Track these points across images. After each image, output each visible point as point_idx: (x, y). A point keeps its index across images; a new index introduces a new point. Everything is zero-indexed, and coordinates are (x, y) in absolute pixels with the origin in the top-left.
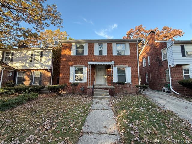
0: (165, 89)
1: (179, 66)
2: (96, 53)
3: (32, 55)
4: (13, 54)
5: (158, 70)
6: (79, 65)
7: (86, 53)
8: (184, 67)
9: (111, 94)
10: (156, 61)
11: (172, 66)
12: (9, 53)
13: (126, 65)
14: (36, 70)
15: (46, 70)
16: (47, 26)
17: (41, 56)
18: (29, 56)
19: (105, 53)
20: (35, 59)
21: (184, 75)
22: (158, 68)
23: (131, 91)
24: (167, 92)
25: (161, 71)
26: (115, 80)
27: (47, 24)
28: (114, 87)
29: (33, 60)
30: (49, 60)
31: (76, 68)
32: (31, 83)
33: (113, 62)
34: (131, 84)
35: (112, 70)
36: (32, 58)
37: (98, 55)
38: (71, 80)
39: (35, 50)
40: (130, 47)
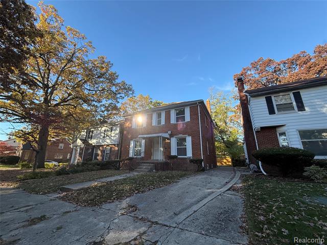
1: (270, 129)
3: (105, 131)
4: (92, 132)
6: (138, 139)
8: (279, 130)
11: (256, 130)
12: (90, 131)
13: (185, 134)
14: (107, 145)
15: (114, 145)
17: (111, 131)
18: (102, 133)
20: (107, 135)
29: (105, 136)
30: (116, 134)
31: (136, 142)
32: (103, 158)
33: (170, 132)
34: (191, 158)
35: (169, 141)
36: (104, 134)
37: (157, 125)
38: (131, 155)
39: (107, 126)
40: (191, 111)
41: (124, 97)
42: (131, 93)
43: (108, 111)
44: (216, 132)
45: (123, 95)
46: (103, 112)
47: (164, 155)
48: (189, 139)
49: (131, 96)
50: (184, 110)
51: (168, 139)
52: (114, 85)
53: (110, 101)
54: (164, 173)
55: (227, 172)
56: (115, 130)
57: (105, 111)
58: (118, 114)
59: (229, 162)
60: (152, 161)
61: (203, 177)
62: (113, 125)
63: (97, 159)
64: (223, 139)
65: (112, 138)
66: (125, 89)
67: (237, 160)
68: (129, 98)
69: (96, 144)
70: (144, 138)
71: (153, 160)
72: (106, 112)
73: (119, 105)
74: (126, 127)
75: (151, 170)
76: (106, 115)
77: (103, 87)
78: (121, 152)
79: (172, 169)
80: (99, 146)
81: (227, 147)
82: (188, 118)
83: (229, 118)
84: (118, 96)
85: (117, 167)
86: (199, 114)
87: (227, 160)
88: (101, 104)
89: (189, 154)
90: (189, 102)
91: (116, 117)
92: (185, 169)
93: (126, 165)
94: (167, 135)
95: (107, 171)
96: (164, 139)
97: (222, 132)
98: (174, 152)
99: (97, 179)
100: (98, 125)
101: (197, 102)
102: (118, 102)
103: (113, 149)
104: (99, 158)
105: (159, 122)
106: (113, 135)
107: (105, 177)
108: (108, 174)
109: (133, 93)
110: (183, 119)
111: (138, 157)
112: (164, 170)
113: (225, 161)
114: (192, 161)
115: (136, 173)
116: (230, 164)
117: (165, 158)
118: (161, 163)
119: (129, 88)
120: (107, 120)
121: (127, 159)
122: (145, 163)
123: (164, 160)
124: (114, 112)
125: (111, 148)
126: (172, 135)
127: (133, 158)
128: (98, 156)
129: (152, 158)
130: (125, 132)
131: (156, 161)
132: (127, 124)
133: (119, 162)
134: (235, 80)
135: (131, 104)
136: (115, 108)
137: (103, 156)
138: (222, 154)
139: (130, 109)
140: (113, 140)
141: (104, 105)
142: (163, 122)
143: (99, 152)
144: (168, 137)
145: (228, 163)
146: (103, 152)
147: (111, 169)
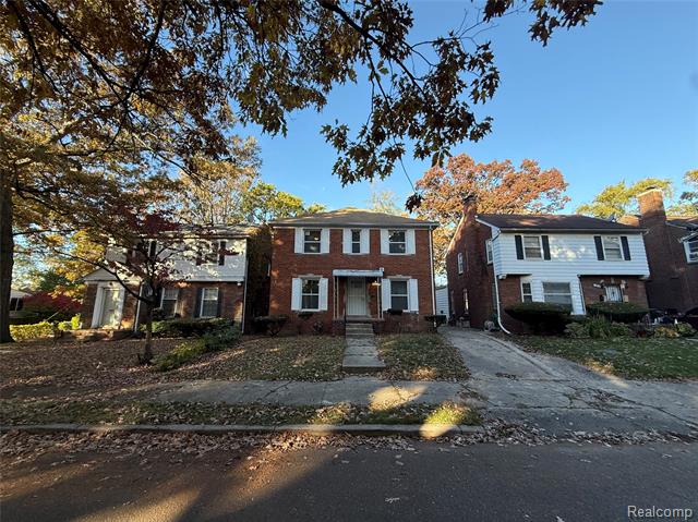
0: (489, 323)
1: (515, 277)
2: (347, 249)
5: (481, 284)
6: (311, 276)
7: (325, 249)
8: (524, 280)
9: (376, 333)
10: (477, 264)
11: (500, 277)
13: (408, 274)
15: (234, 284)
19: (365, 249)
21: (523, 295)
22: (480, 278)
23: (418, 327)
24: (492, 330)
25: (486, 288)
26: (386, 305)
28: (383, 319)
31: (304, 280)
32: (197, 313)
34: (417, 313)
35: (379, 284)
37: (352, 253)
38: (295, 306)
40: (416, 238)
47: (370, 307)
48: (413, 284)
62: (229, 237)
82: (411, 249)
89: (414, 306)
98: (387, 303)
101: (430, 225)
105: (356, 248)
111: (311, 310)
117: (371, 313)
129: (344, 313)
137: (196, 307)
146: (194, 297)
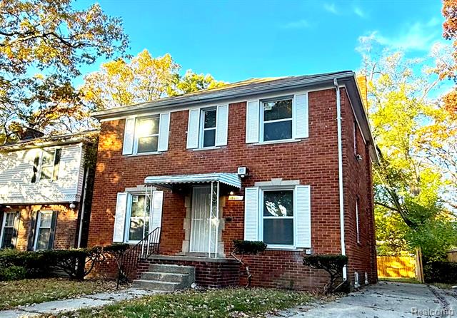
3: (37, 161)
6: (140, 188)
13: (291, 178)
14: (43, 205)
15: (67, 205)
16: (87, 63)
17: (57, 161)
18: (28, 166)
20: (43, 174)
27: (88, 57)
29: (38, 175)
30: (72, 172)
31: (134, 196)
32: (31, 245)
33: (242, 171)
34: (308, 252)
35: (240, 198)
36: (35, 170)
37: (201, 148)
38: (119, 237)
39: (42, 147)
40: (312, 107)
41: (94, 59)
42: (119, 43)
43: (43, 99)
44: (378, 177)
45: (92, 52)
46: (27, 102)
47: (223, 239)
48: (302, 196)
49: (117, 54)
50: (289, 103)
51: (238, 192)
52: (65, 16)
53: (52, 70)
54: (228, 294)
55: (418, 298)
56: (69, 159)
57: (32, 100)
58: (74, 110)
59: (409, 269)
60: (187, 258)
61: (350, 309)
62: (62, 142)
63: (13, 247)
64: (395, 198)
65: (59, 183)
66: (99, 30)
67: (436, 265)
68: (111, 61)
69: (10, 201)
70: (160, 186)
71: (188, 253)
72: (36, 104)
73: (77, 84)
74: (104, 152)
75: (184, 285)
76: (36, 112)
77: (33, 23)
78: (86, 226)
79: (251, 284)
80: (17, 208)
81: (409, 223)
82: (300, 128)
83: (416, 136)
84: (79, 52)
85: (73, 270)
86: (339, 118)
87: (403, 263)
88: (22, 77)
89: (303, 239)
90: (305, 78)
91: (66, 120)
92: (288, 284)
93: (102, 266)
94: (233, 180)
95: (49, 283)
96: (225, 189)
97: (394, 177)
98: (253, 233)
99: (23, 304)
100: (14, 142)
101: (335, 78)
102: (78, 74)
103: (61, 217)
104: (19, 243)
105: (209, 138)
106: (61, 174)
107: (49, 300)
108: (54, 289)
109: (125, 45)
110: (287, 129)
111: (143, 243)
112: (223, 286)
113: (395, 265)
114: (310, 260)
115: (140, 293)
116: (412, 275)
117: (226, 250)
118: (215, 265)
119: (111, 28)
120: (41, 129)
121: (107, 249)
122: (164, 261)
123: (223, 255)
124: (63, 104)
125: (55, 214)
126: (247, 181)
127: (127, 246)
128: (15, 235)
129: (185, 249)
130: (101, 167)
131: (199, 259)
132: (108, 143)
133: (81, 256)
134: (446, 13)
135: (116, 79)
136: (66, 93)
137: (30, 237)
138: (389, 245)
139: (110, 97)
140: (63, 190)
141: (30, 82)
142: (221, 139)
143: (18, 225)
144: (237, 184)
145: (403, 273)
146: (30, 224)
147: (57, 277)
